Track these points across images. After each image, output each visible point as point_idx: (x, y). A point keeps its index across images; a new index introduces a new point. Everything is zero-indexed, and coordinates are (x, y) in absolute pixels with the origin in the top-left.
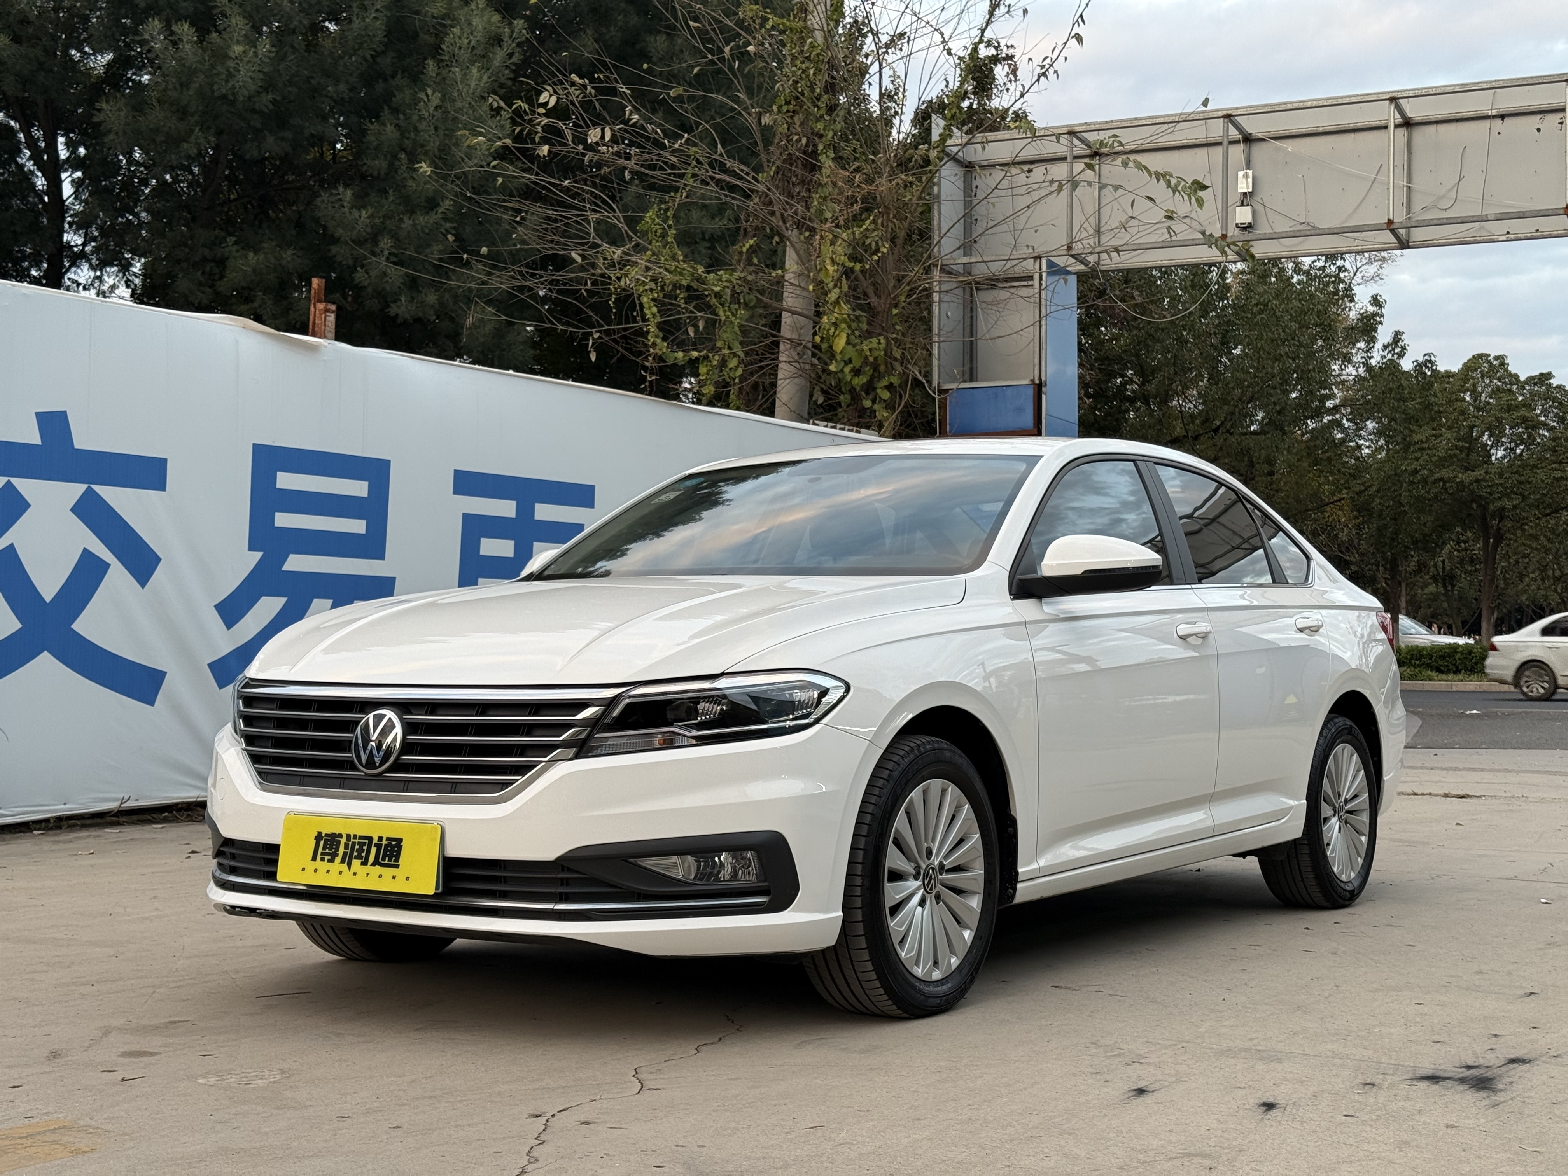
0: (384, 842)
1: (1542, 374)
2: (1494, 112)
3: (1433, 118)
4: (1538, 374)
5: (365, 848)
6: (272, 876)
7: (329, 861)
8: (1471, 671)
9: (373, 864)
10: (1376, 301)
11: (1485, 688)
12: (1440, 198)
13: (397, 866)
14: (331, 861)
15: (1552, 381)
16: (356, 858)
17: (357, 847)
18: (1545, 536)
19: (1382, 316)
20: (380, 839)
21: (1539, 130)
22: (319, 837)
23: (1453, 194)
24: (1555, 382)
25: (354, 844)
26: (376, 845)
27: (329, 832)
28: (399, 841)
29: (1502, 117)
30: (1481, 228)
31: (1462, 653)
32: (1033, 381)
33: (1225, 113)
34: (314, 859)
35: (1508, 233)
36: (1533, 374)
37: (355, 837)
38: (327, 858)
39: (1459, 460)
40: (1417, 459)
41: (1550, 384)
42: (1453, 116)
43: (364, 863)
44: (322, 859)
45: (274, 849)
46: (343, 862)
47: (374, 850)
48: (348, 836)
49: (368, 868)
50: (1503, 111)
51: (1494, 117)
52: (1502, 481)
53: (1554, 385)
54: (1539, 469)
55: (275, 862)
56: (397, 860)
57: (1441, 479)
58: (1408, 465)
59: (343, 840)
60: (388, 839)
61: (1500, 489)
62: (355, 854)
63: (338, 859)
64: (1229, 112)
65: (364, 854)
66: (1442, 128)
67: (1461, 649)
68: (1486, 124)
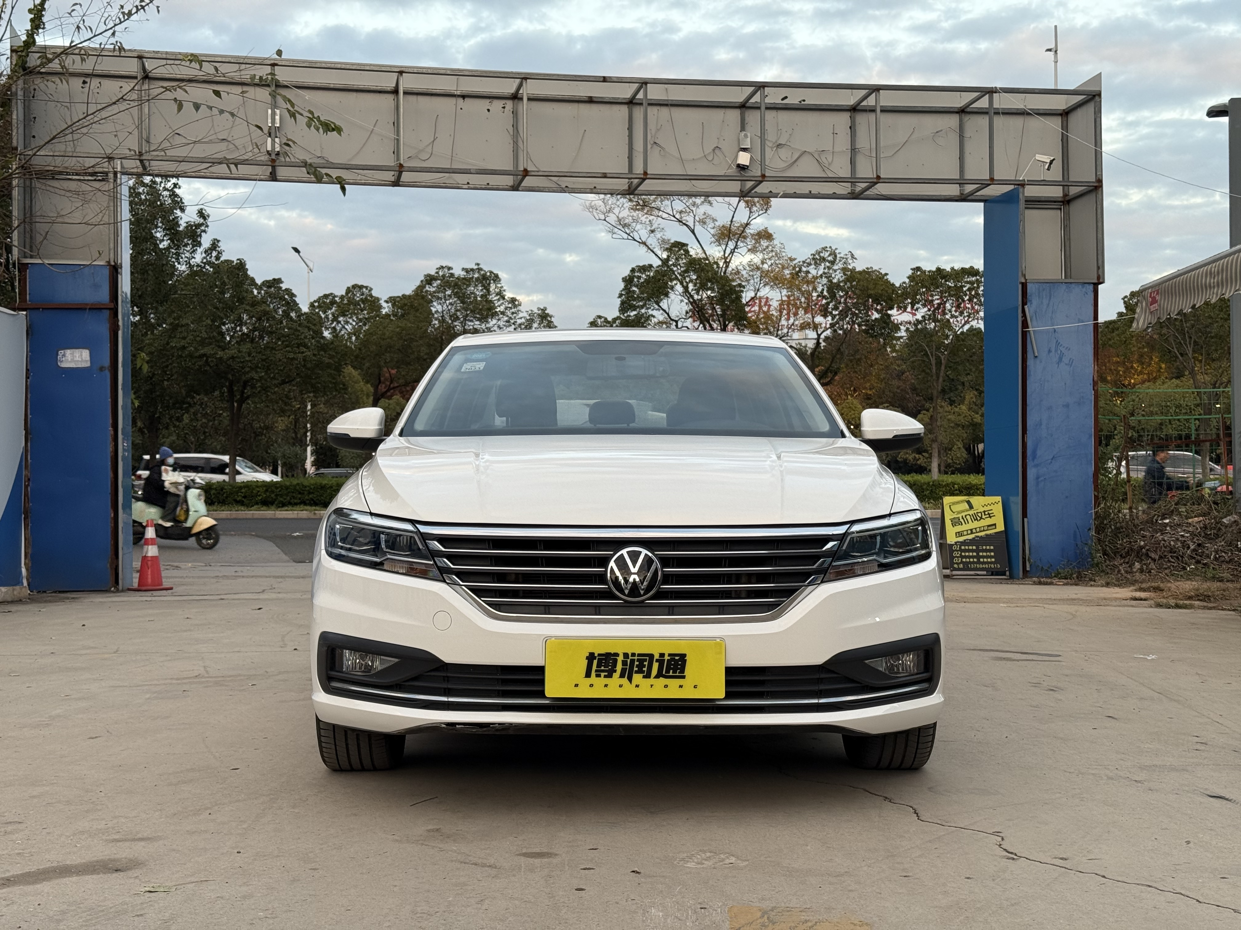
0: (667, 658)
1: (274, 280)
2: (458, 93)
3: (415, 90)
4: (271, 279)
5: (646, 663)
6: (541, 694)
7: (605, 676)
8: (222, 503)
9: (657, 677)
10: (201, 214)
11: (234, 516)
12: (422, 151)
13: (684, 677)
14: (610, 676)
15: (281, 285)
16: (637, 672)
17: (636, 663)
18: (283, 401)
19: (207, 226)
20: (662, 655)
21: (489, 110)
22: (591, 657)
23: (429, 149)
24: (284, 286)
25: (632, 661)
26: (657, 661)
27: (603, 652)
28: (683, 657)
29: (464, 97)
30: (449, 178)
31: (216, 489)
32: (109, 262)
33: (272, 62)
34: (588, 675)
35: (468, 183)
36: (268, 279)
37: (633, 655)
38: (603, 674)
39: (216, 341)
40: (184, 338)
41: (281, 288)
42: (429, 91)
43: (648, 676)
44: (598, 676)
45: (541, 670)
46: (622, 676)
47: (656, 666)
48: (626, 655)
49: (652, 681)
50: (464, 93)
51: (459, 96)
52: (250, 358)
53: (283, 289)
54: (276, 351)
55: (542, 682)
56: (683, 671)
57: (204, 355)
58: (176, 342)
59: (620, 659)
60: (670, 655)
61: (250, 364)
62: (636, 669)
63: (616, 675)
64: (276, 62)
65: (645, 669)
66: (421, 99)
67: (215, 486)
68: (453, 100)
